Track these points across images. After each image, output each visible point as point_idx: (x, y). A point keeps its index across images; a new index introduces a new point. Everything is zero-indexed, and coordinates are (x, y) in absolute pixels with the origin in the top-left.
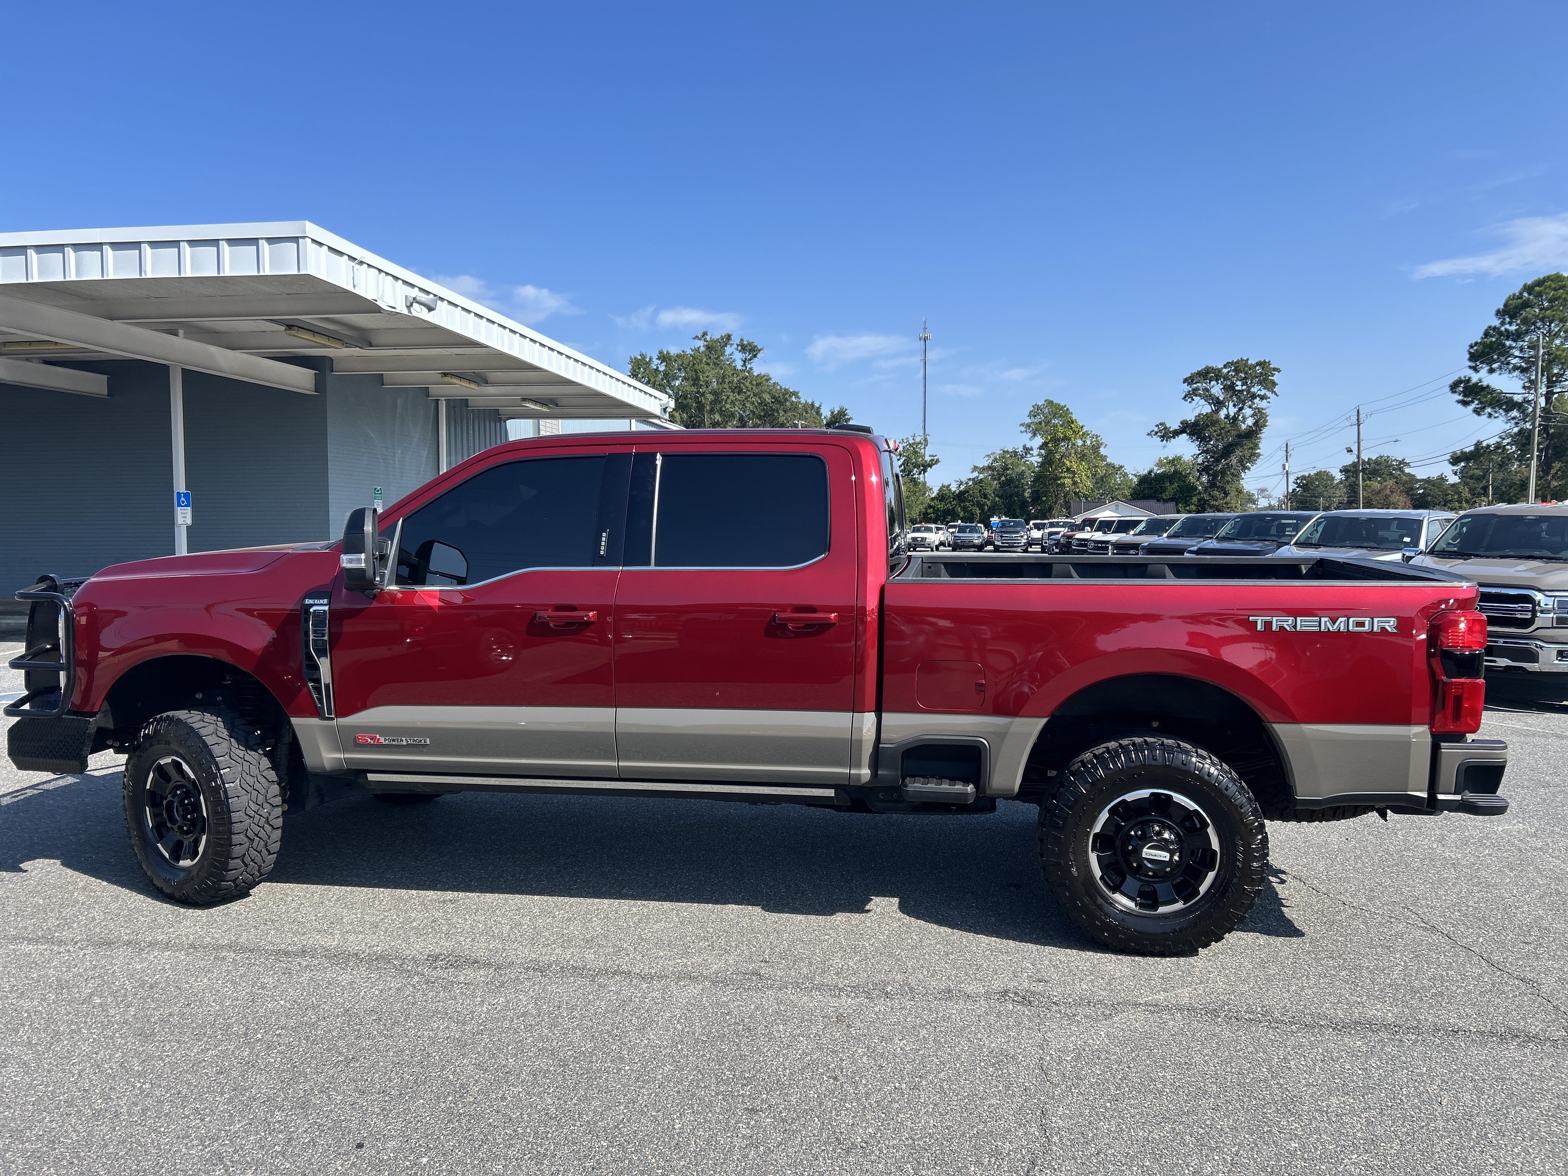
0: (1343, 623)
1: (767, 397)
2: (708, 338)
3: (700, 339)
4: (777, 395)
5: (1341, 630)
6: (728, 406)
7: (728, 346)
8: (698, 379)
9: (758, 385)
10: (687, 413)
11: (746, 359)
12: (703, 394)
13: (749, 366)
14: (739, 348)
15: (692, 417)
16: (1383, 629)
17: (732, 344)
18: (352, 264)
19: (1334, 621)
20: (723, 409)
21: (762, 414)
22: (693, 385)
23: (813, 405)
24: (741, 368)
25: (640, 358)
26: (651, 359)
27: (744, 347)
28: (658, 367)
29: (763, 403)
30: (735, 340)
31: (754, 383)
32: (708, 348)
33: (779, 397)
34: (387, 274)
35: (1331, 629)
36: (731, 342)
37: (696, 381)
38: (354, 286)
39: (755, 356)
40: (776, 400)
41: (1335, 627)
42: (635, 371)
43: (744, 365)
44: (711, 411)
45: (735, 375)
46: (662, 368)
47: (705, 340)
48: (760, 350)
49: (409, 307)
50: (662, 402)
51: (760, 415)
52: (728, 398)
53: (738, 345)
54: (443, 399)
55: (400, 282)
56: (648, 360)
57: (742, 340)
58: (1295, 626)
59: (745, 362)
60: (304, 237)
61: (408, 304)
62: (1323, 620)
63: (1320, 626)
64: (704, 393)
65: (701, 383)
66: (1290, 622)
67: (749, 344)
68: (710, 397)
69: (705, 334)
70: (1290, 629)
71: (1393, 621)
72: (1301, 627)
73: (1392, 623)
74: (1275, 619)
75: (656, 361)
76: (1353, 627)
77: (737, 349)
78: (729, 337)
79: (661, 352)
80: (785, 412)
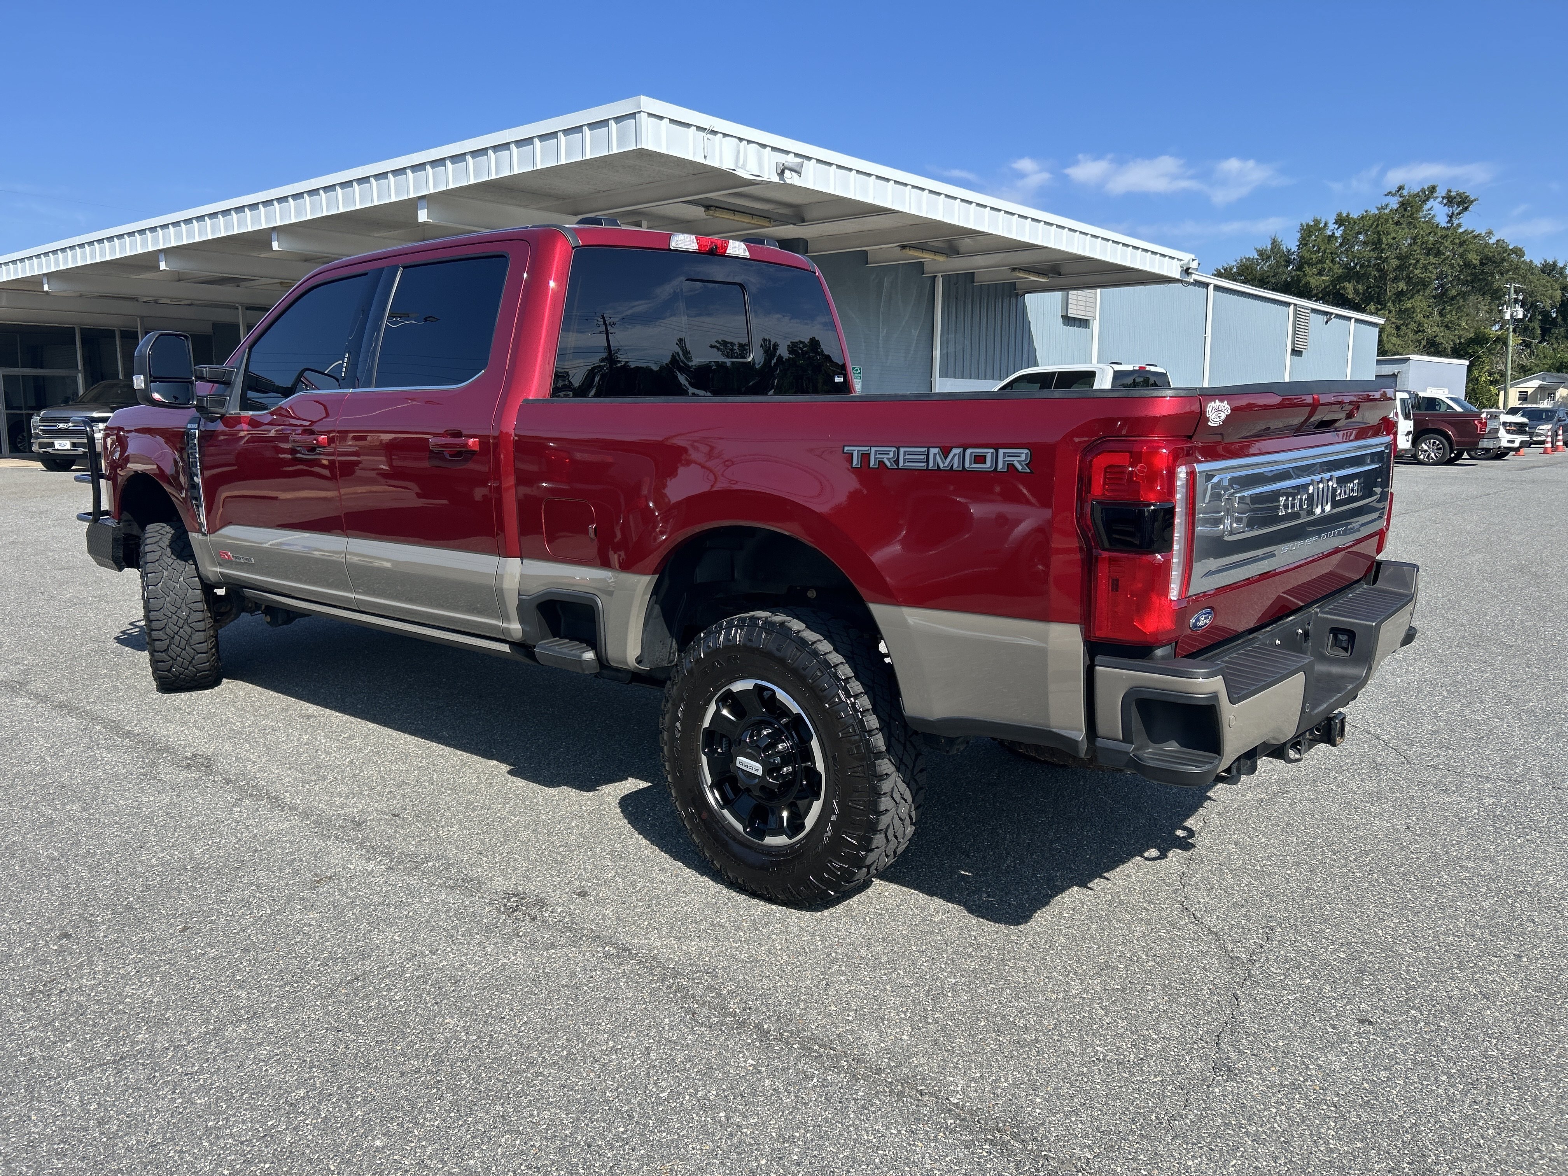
0: (957, 457)
1: (1474, 258)
2: (1405, 192)
3: (1394, 195)
4: (1491, 254)
5: (955, 468)
6: (1417, 272)
7: (1431, 200)
8: (1380, 241)
9: (1461, 244)
10: (1363, 284)
11: (1452, 213)
12: (1386, 260)
13: (1456, 222)
14: (1445, 201)
15: (1370, 287)
16: (1011, 466)
17: (1437, 197)
18: (702, 134)
19: (946, 452)
20: (1411, 275)
21: (1469, 278)
22: (1373, 250)
23: (1554, 264)
24: (1443, 224)
25: (1312, 223)
26: (1326, 224)
27: (1450, 200)
28: (1334, 233)
29: (1468, 265)
30: (1441, 192)
31: (1457, 241)
32: (1402, 204)
33: (1494, 256)
34: (749, 142)
35: (941, 466)
36: (1435, 195)
37: (1377, 245)
38: (705, 157)
39: (1466, 209)
40: (1485, 260)
41: (946, 464)
42: (1304, 239)
43: (1450, 221)
44: (1396, 279)
45: (1432, 234)
46: (1338, 233)
47: (1401, 196)
48: (1472, 202)
49: (781, 174)
50: (1182, 262)
51: (1467, 281)
52: (1418, 262)
53: (1443, 198)
54: (940, 275)
55: (769, 149)
56: (1322, 225)
57: (1449, 191)
58: (897, 462)
59: (1451, 217)
60: (640, 112)
61: (779, 171)
62: (933, 451)
63: (927, 461)
64: (1387, 257)
65: (1383, 246)
66: (891, 455)
67: (1459, 195)
68: (1394, 263)
69: (1401, 188)
70: (892, 465)
71: (1024, 454)
72: (904, 463)
73: (1023, 457)
74: (873, 449)
75: (1332, 226)
76: (970, 464)
77: (1441, 203)
78: (1433, 189)
79: (1339, 215)
80: (1502, 274)
